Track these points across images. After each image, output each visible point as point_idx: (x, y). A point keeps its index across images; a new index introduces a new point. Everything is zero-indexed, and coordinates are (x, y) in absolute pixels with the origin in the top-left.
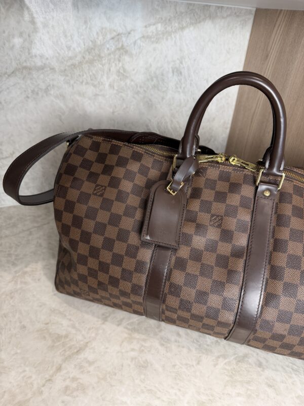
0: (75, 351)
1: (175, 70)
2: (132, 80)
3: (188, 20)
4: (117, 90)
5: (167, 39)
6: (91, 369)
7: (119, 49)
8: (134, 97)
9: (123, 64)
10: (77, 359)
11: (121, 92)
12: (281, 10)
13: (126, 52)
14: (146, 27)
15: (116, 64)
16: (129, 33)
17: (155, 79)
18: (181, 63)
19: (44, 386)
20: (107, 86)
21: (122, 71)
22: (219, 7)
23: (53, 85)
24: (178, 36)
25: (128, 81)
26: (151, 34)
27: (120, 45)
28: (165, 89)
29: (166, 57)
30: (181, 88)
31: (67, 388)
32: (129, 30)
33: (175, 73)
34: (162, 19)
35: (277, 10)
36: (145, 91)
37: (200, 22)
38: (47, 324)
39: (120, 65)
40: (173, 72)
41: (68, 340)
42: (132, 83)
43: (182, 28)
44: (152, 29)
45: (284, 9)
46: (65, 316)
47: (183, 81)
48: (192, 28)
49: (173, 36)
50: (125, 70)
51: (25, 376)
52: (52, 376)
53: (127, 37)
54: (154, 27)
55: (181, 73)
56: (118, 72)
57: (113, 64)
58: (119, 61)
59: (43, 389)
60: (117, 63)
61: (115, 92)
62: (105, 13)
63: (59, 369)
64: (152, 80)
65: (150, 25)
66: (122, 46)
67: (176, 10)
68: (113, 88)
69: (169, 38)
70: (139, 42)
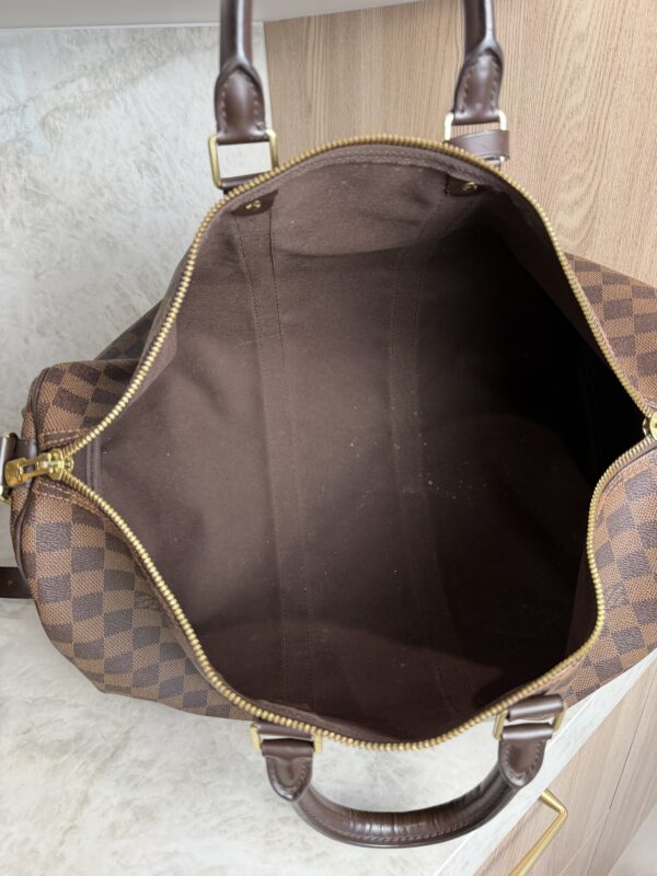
0: (108, 755)
1: (143, 165)
2: (59, 202)
3: (139, 62)
4: (32, 228)
5: (108, 107)
6: (153, 773)
8: (73, 236)
9: (30, 172)
10: (117, 767)
11: (42, 231)
12: (309, 18)
13: (30, 146)
14: (56, 88)
15: (13, 174)
17: (105, 191)
18: (151, 149)
19: (61, 843)
20: (7, 223)
21: (31, 187)
22: (192, 29)
24: (128, 98)
25: (51, 205)
26: (71, 101)
27: (13, 134)
28: (135, 206)
29: (116, 141)
30: (164, 198)
31: (113, 827)
32: (22, 99)
33: (144, 172)
34: (85, 67)
35: (302, 19)
36: (92, 219)
37: (164, 63)
38: (29, 730)
39: (25, 174)
40: (140, 171)
41: (84, 742)
42: (60, 207)
43: (133, 80)
44: (71, 89)
45: (312, 14)
46: (63, 702)
47: (164, 184)
48: (151, 78)
49: (118, 98)
50: (37, 185)
51: (12, 845)
52: (75, 818)
53: (23, 114)
54: (75, 85)
55: (156, 170)
56: (24, 189)
57: (9, 176)
58: (19, 166)
59: (62, 849)
60: (16, 170)
61: (28, 232)
63: (85, 800)
64: (102, 195)
65: (64, 83)
66: (17, 134)
67: (109, 45)
68: (23, 225)
69: (111, 102)
70: (51, 120)
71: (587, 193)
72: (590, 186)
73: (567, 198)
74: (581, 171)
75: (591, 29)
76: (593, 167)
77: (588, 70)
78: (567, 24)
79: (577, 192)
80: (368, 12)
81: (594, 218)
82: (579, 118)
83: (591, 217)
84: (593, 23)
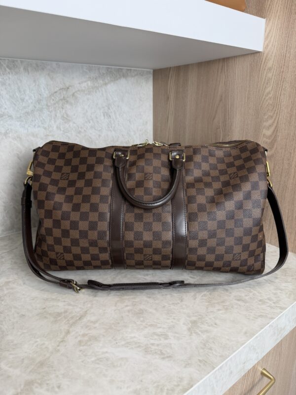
0: (78, 318)
1: (105, 114)
2: (74, 123)
3: (109, 78)
4: (63, 131)
5: (96, 92)
6: (97, 325)
7: (61, 100)
8: (77, 136)
9: (66, 111)
10: (81, 322)
11: (67, 132)
12: (170, 68)
13: (67, 102)
14: (80, 84)
15: (60, 111)
16: (68, 88)
17: (91, 121)
18: (109, 109)
19: (58, 346)
20: (55, 127)
21: (65, 116)
22: (128, 70)
23: (11, 129)
24: (103, 90)
25: (71, 124)
26: (84, 89)
27: (62, 97)
28: (100, 128)
29: (97, 104)
30: (111, 127)
31: (80, 342)
32: (67, 86)
33: (105, 116)
34: (90, 78)
35: (168, 68)
36: (85, 131)
37: (117, 80)
38: (45, 308)
39: (64, 111)
40: (104, 116)
41: (68, 313)
42: (75, 125)
43: (106, 84)
44: (84, 85)
45: (172, 66)
46: (59, 300)
47: (112, 122)
48: (112, 84)
49: (100, 89)
50: (67, 115)
51: (37, 345)
52: (64, 338)
53: (67, 91)
54: (86, 84)
55: (110, 116)
56: (63, 117)
57: (58, 111)
58: (63, 108)
59: (58, 348)
60: (61, 110)
61: (62, 132)
62: (49, 75)
63: (68, 332)
64: (90, 122)
65: (82, 82)
66: (64, 97)
67: (99, 72)
68: (60, 129)
69: (97, 91)
70: (76, 94)
71: (274, 122)
72: (275, 119)
73: (267, 124)
74: (272, 114)
75: (274, 66)
76: (276, 112)
77: (273, 79)
78: (265, 65)
79: (270, 122)
80: (192, 65)
81: (277, 131)
82: (271, 95)
83: (276, 130)
84: (274, 63)
